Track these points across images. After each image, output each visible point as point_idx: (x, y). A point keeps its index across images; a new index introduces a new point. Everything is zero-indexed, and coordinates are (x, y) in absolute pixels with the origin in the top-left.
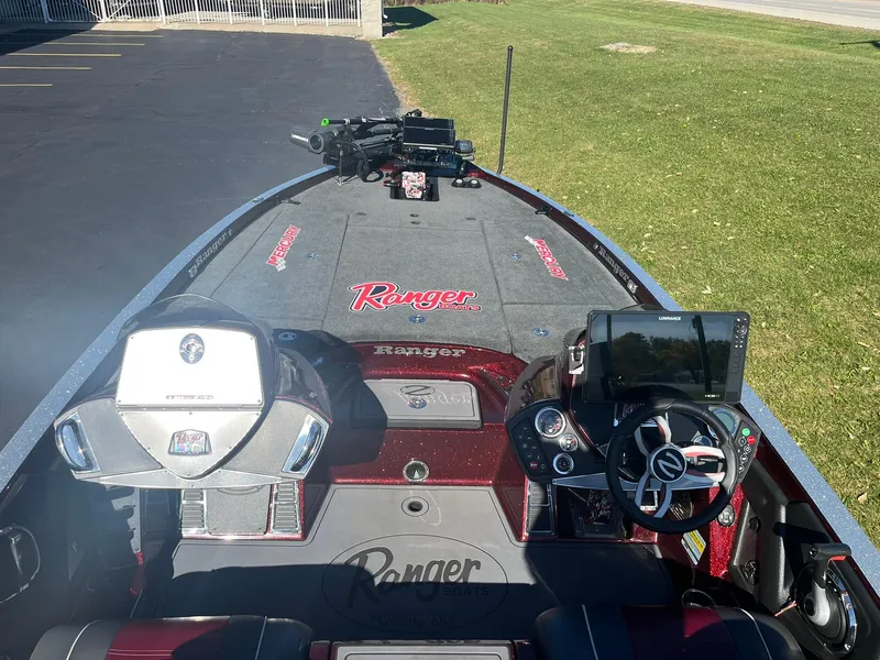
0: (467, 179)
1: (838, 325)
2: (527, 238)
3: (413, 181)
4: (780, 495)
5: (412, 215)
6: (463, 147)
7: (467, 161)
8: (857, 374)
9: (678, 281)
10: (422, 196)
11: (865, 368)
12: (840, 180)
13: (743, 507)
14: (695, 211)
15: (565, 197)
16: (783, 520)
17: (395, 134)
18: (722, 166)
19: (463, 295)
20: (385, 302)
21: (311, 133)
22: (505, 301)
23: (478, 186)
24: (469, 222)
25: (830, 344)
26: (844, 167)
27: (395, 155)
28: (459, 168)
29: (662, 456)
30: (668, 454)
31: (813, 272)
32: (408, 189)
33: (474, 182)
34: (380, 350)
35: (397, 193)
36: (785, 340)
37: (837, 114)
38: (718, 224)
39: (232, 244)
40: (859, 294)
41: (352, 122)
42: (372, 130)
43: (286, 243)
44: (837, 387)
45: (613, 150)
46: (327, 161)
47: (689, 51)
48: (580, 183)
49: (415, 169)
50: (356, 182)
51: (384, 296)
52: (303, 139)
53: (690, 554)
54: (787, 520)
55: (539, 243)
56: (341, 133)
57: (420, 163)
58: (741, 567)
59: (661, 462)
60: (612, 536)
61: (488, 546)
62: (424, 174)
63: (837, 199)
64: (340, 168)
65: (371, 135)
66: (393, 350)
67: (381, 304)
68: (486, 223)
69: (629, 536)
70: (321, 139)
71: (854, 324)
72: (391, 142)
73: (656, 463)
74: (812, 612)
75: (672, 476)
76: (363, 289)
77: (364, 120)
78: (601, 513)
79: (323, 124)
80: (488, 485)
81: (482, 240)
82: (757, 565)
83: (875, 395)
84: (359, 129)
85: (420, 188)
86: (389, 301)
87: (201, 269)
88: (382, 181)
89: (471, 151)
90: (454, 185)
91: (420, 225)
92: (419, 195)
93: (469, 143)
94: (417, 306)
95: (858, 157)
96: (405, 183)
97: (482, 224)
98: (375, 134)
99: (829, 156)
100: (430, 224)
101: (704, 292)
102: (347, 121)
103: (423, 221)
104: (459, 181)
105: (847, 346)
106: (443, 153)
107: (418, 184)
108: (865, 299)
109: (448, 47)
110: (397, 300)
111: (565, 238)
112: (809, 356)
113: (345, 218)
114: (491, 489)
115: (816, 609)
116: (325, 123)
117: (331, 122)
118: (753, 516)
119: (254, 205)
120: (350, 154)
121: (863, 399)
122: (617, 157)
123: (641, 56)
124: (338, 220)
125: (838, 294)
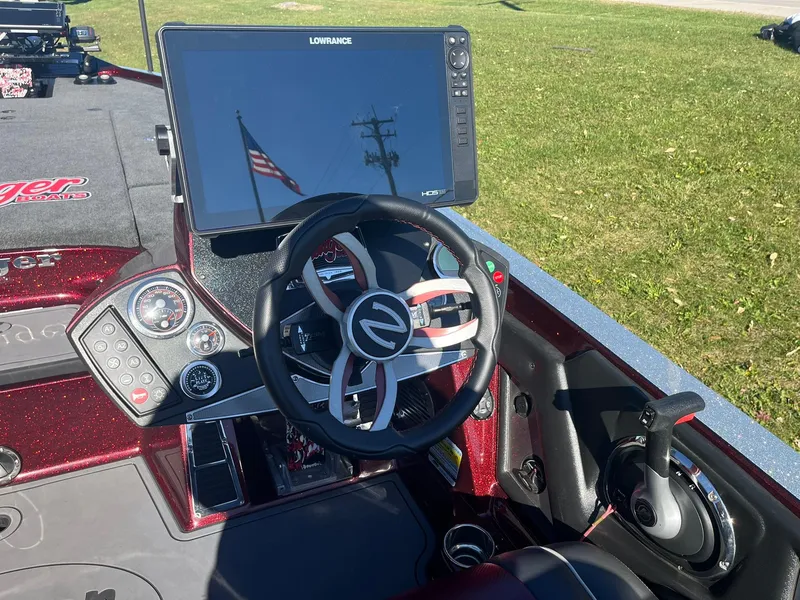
1: (530, 204)
3: (13, 78)
4: (550, 350)
5: (5, 112)
6: (81, 33)
8: (557, 243)
10: (28, 94)
11: (563, 237)
12: (502, 88)
13: (501, 384)
16: (564, 386)
19: (61, 183)
22: (132, 184)
23: (111, 82)
24: (92, 113)
25: (527, 221)
26: (503, 78)
29: (366, 311)
30: (376, 306)
31: (497, 162)
32: (6, 87)
33: (104, 77)
36: (486, 226)
37: (487, 42)
40: (541, 175)
44: (543, 259)
47: (353, 8)
49: (15, 65)
53: (443, 473)
54: (569, 382)
58: (515, 472)
59: (365, 324)
60: (333, 479)
61: (127, 557)
62: (29, 70)
63: (503, 103)
68: (117, 112)
69: (357, 472)
71: (543, 202)
73: (357, 329)
74: (651, 520)
75: (391, 345)
78: (310, 449)
80: (134, 455)
81: (107, 127)
82: (538, 462)
83: (577, 259)
85: (24, 86)
90: (78, 82)
91: (15, 120)
92: (22, 94)
95: (512, 70)
97: (110, 113)
99: (488, 72)
100: (30, 118)
103: (19, 115)
104: (84, 77)
105: (543, 221)
107: (21, 82)
108: (547, 178)
109: (113, 15)
112: (512, 236)
114: (140, 461)
115: (658, 514)
118: (518, 393)
121: (569, 265)
123: (311, 13)
125: (524, 179)
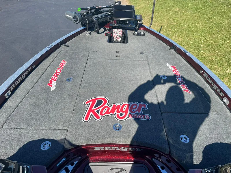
0: (139, 31)
2: (168, 65)
3: (117, 33)
5: (116, 52)
6: (138, 18)
7: (139, 24)
9: (216, 66)
10: (121, 40)
14: (219, 36)
15: (170, 29)
17: (110, 11)
18: (226, 18)
19: (140, 107)
20: (101, 114)
21: (73, 14)
22: (162, 111)
23: (144, 35)
24: (141, 55)
27: (110, 21)
28: (136, 27)
32: (115, 37)
33: (142, 33)
34: (97, 149)
35: (111, 39)
38: (229, 42)
39: (34, 72)
41: (92, 9)
42: (101, 11)
43: (58, 71)
45: (186, 10)
46: (82, 25)
48: (175, 23)
49: (118, 28)
50: (94, 34)
51: (101, 109)
52: (71, 17)
55: (174, 68)
56: (87, 13)
57: (120, 26)
62: (122, 30)
64: (87, 28)
65: (100, 13)
66: (104, 148)
67: (99, 115)
68: (149, 55)
70: (78, 17)
72: (109, 15)
76: (91, 102)
77: (97, 7)
79: (78, 10)
81: (147, 66)
84: (95, 11)
85: (120, 37)
86: (103, 113)
87: (13, 92)
88: (105, 33)
89: (141, 20)
90: (134, 34)
91: (120, 58)
92: (119, 40)
93: (140, 16)
94: (118, 115)
96: (114, 34)
97: (147, 56)
98: (102, 12)
100: (124, 57)
101: (228, 72)
102: (89, 8)
103: (121, 55)
104: (136, 33)
106: (130, 22)
107: (119, 35)
110: (107, 112)
111: (185, 64)
113: (87, 55)
116: (79, 10)
117: (82, 9)
119: (48, 49)
120: (92, 22)
122: (188, 13)
124: (85, 56)
